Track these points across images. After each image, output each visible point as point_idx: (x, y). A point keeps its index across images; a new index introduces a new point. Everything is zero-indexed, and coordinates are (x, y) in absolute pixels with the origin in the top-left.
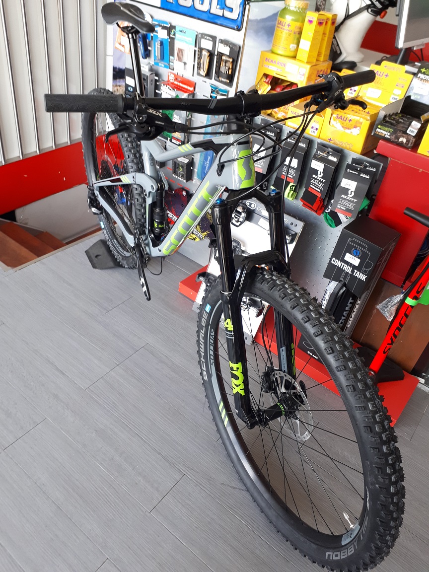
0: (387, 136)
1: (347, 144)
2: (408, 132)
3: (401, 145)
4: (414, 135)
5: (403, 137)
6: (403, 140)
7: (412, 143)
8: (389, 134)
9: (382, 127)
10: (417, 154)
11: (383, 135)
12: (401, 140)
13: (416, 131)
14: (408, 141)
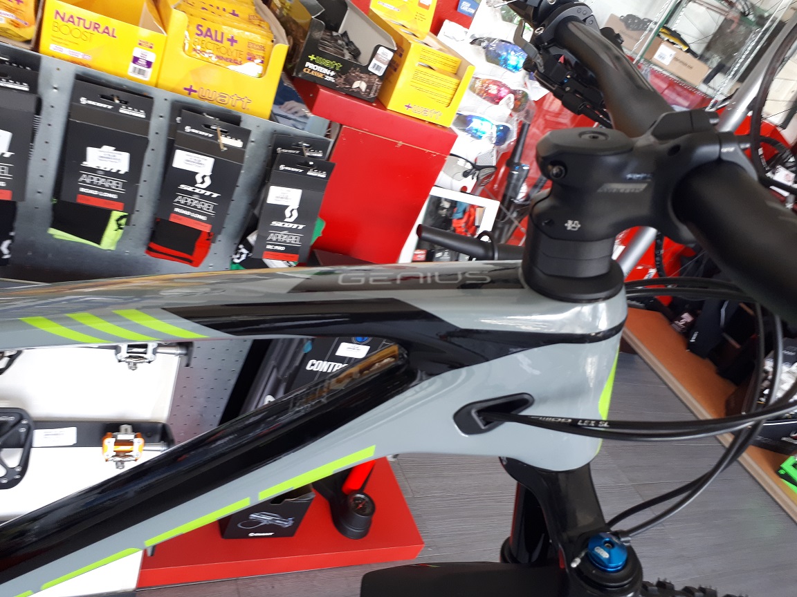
0: (328, 78)
1: (235, 98)
2: (370, 69)
3: (355, 95)
4: (380, 73)
5: (361, 79)
6: (361, 85)
7: (376, 91)
8: (333, 73)
9: (318, 59)
10: (388, 112)
11: (321, 76)
12: (356, 85)
13: (384, 67)
14: (369, 87)
